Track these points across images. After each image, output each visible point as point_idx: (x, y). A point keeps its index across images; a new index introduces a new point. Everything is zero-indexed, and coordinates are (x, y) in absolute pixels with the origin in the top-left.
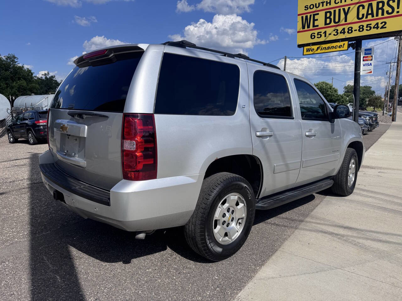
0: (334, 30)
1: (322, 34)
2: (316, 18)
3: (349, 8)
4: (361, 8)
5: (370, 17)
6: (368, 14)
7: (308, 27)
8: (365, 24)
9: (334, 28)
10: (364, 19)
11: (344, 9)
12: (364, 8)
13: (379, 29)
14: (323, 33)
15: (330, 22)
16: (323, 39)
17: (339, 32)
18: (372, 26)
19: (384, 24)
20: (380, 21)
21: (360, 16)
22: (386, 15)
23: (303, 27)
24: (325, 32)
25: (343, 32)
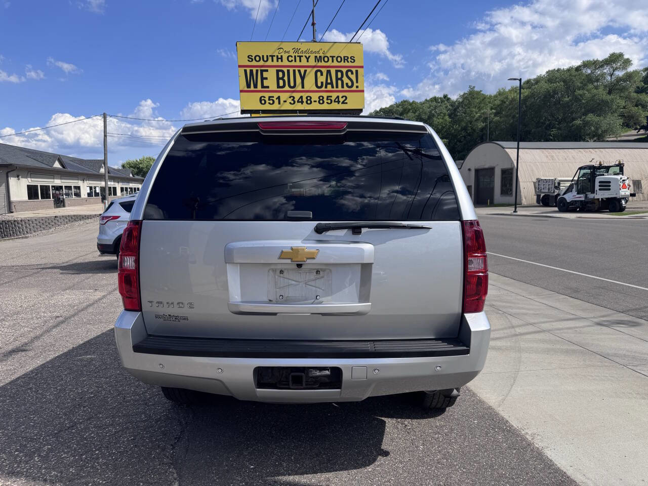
0: (290, 97)
1: (274, 99)
2: (264, 76)
3: (305, 71)
4: (319, 74)
5: (329, 87)
6: (327, 84)
7: (256, 86)
8: (325, 95)
9: (288, 94)
10: (323, 89)
11: (299, 71)
12: (322, 74)
13: (340, 103)
14: (277, 99)
15: (284, 86)
16: (276, 107)
17: (296, 100)
18: (333, 99)
19: (344, 98)
20: (341, 95)
21: (319, 85)
22: (346, 88)
23: (248, 86)
24: (279, 98)
25: (301, 101)
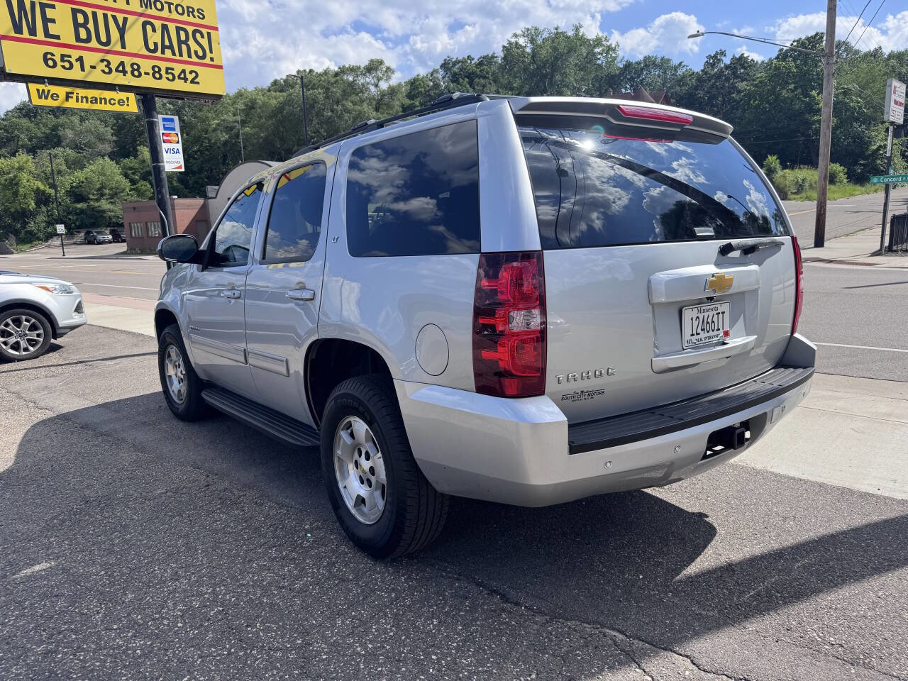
0: (102, 61)
1: (73, 60)
2: (49, 16)
3: (125, 20)
4: (149, 28)
5: (168, 53)
6: (164, 47)
7: (33, 31)
8: (163, 65)
9: (100, 56)
10: (158, 54)
11: (114, 18)
12: (154, 30)
13: (189, 82)
14: (77, 60)
15: (88, 40)
16: (76, 74)
17: (113, 66)
18: (176, 73)
19: (194, 75)
20: (188, 68)
21: (152, 47)
22: (194, 59)
23: (18, 29)
24: (80, 59)
25: (121, 69)
